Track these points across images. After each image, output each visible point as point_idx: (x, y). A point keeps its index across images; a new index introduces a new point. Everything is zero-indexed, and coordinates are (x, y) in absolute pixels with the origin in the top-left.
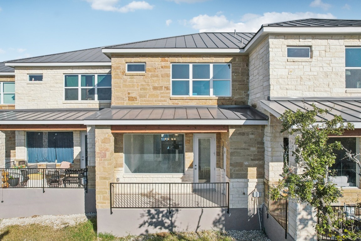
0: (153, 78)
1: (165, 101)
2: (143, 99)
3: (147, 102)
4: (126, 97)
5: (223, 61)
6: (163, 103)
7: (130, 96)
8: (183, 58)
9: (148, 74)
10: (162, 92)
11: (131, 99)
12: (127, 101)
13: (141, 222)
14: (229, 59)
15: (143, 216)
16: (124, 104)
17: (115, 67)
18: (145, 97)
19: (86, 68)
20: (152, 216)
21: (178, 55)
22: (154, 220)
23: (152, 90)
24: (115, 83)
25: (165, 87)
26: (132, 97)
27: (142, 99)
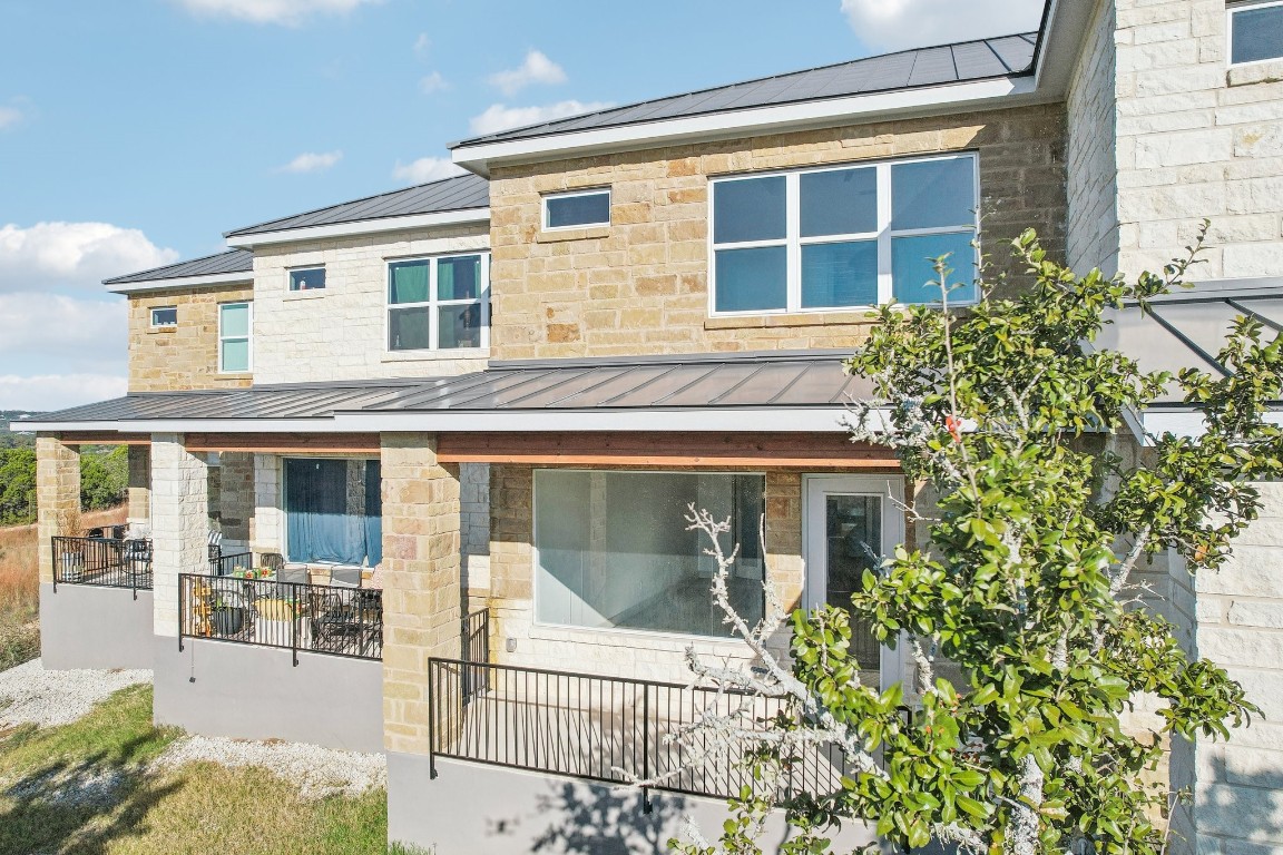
0: (639, 247)
1: (685, 336)
2: (603, 331)
3: (615, 345)
4: (540, 327)
5: (939, 147)
6: (679, 344)
7: (554, 321)
8: (756, 152)
9: (621, 232)
10: (673, 298)
11: (561, 333)
12: (544, 343)
13: (541, 832)
14: (966, 134)
15: (545, 805)
16: (532, 354)
17: (502, 215)
18: (606, 322)
19: (451, 232)
20: (578, 811)
21: (738, 142)
22: (588, 831)
23: (634, 294)
24: (502, 277)
25: (685, 280)
26: (562, 327)
27: (595, 331)
